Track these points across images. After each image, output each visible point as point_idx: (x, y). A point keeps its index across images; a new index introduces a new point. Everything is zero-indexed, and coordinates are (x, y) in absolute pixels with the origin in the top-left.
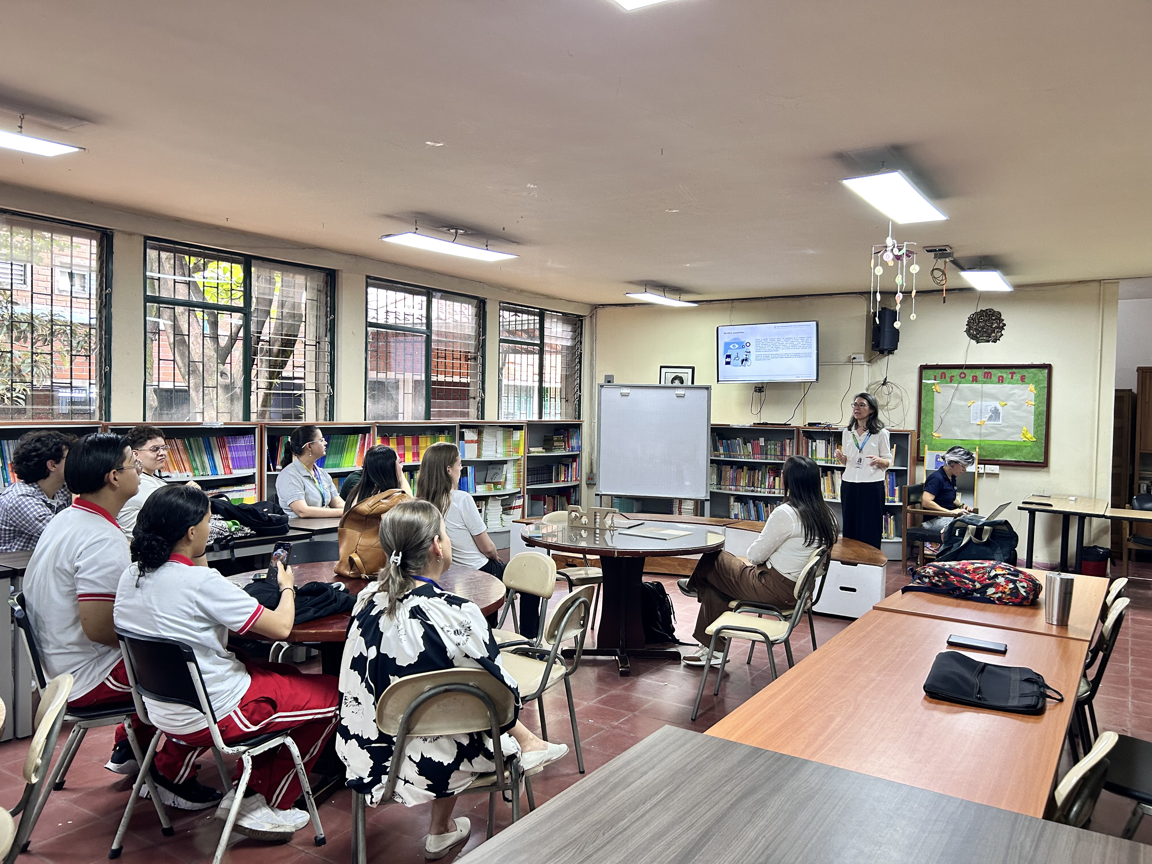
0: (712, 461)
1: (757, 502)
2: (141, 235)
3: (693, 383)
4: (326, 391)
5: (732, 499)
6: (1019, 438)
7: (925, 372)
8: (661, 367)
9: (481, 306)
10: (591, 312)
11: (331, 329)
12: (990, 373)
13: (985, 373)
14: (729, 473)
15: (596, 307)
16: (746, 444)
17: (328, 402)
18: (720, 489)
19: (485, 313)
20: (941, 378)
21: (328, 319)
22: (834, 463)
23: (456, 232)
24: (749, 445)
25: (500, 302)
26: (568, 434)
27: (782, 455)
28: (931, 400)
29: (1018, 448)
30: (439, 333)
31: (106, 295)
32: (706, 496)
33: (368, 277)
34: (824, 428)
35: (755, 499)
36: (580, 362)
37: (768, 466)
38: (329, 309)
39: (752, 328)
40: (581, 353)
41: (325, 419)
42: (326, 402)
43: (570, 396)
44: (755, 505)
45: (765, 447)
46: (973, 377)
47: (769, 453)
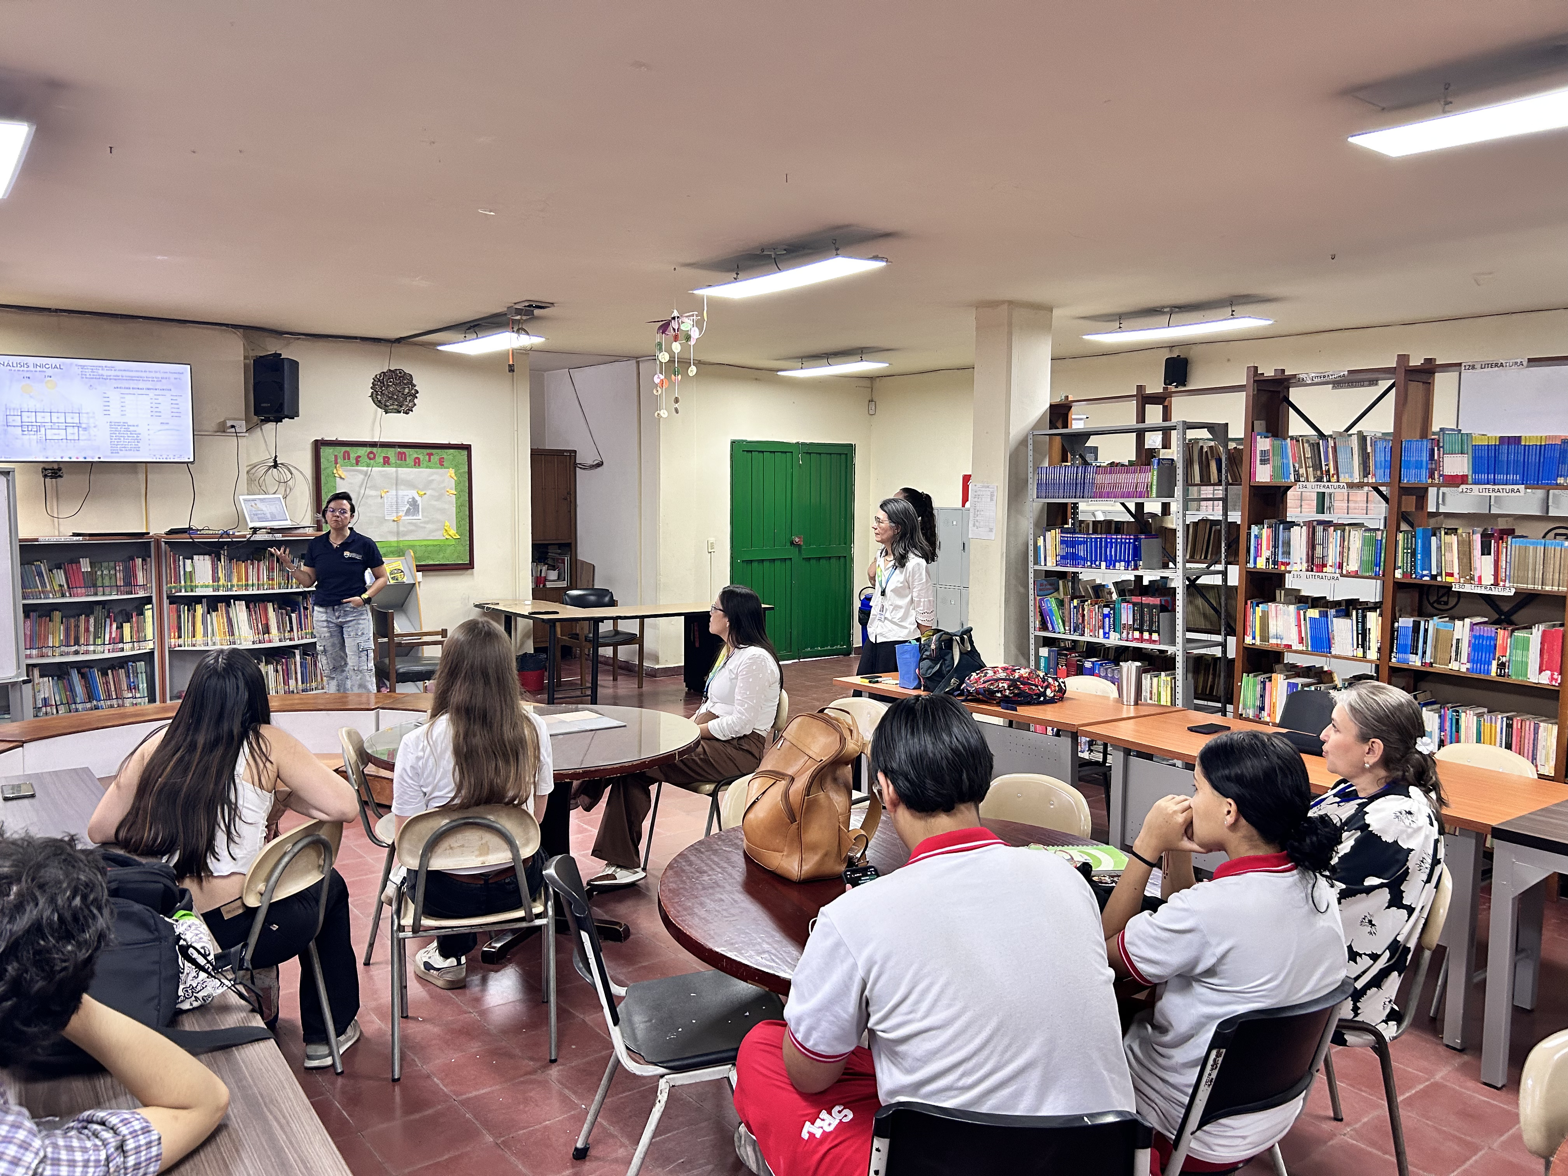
1: (87, 672)
5: (35, 673)
6: (439, 536)
12: (404, 453)
13: (399, 453)
16: (52, 572)
20: (344, 459)
24: (62, 573)
27: (128, 585)
29: (440, 547)
35: (82, 666)
37: (105, 607)
44: (83, 676)
45: (92, 574)
46: (384, 458)
47: (99, 583)
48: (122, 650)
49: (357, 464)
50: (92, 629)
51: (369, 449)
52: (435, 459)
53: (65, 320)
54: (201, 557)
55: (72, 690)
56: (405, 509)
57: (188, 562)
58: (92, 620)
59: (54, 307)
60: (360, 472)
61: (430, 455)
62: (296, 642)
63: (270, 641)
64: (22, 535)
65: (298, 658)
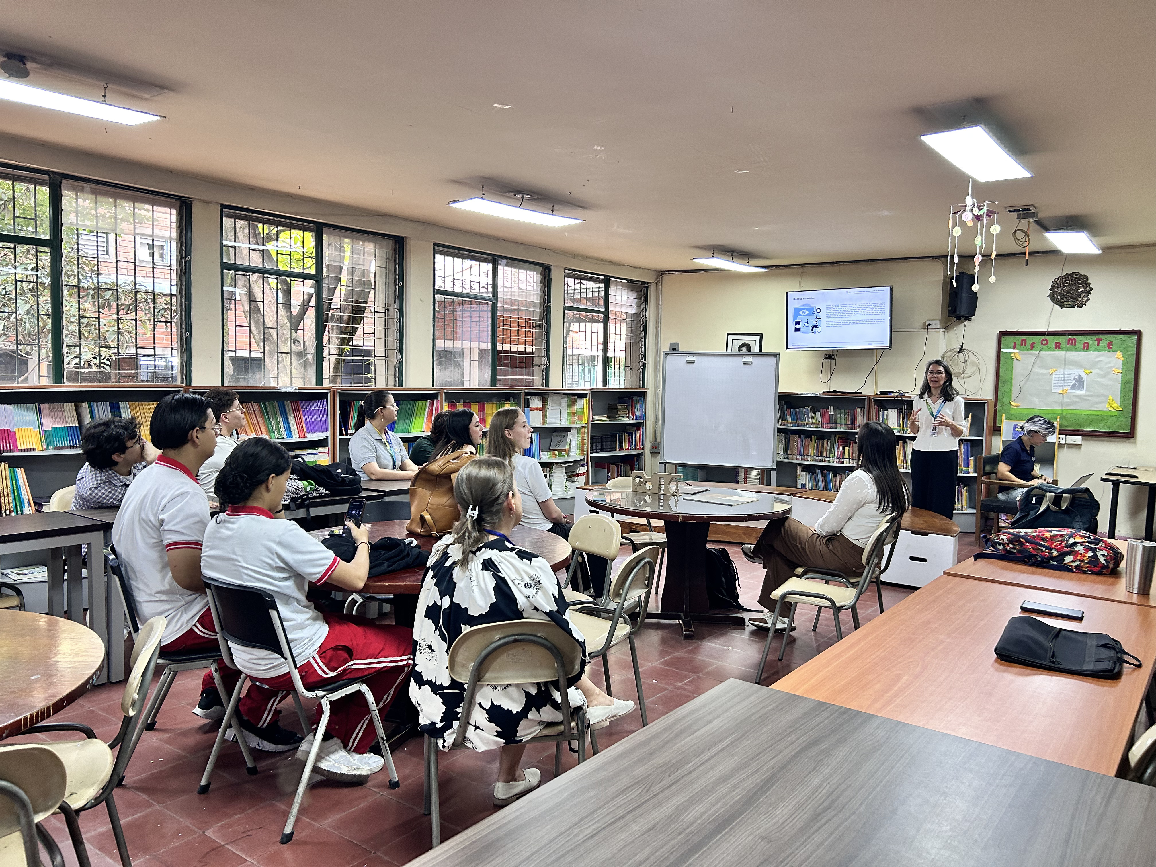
0: (780, 431)
1: (825, 472)
2: (217, 203)
3: (760, 350)
4: (395, 358)
5: (799, 469)
6: (1104, 407)
7: (1004, 339)
8: (728, 334)
9: (546, 272)
10: (657, 278)
11: (400, 296)
12: (1075, 339)
13: (1070, 339)
14: (797, 442)
15: (661, 274)
16: (814, 413)
17: (397, 369)
18: (787, 458)
19: (550, 280)
20: (1022, 345)
21: (397, 286)
22: (906, 433)
23: (523, 197)
24: (818, 414)
25: (565, 269)
26: (632, 402)
27: (852, 424)
28: (1010, 368)
29: (1102, 418)
30: (504, 302)
31: (185, 262)
32: (772, 466)
33: (435, 244)
34: (897, 396)
35: (823, 468)
36: (645, 330)
37: (838, 436)
38: (397, 276)
39: (823, 294)
40: (646, 321)
41: (395, 385)
42: (395, 368)
43: (634, 364)
44: (823, 475)
45: (835, 416)
46: (1056, 343)
47: (838, 422)
49: (1032, 349)
50: (829, 448)
51: (1043, 337)
52: (1104, 343)
56: (1071, 384)
58: (829, 443)
59: (835, 261)
60: (1033, 355)
61: (1099, 340)
64: (785, 390)
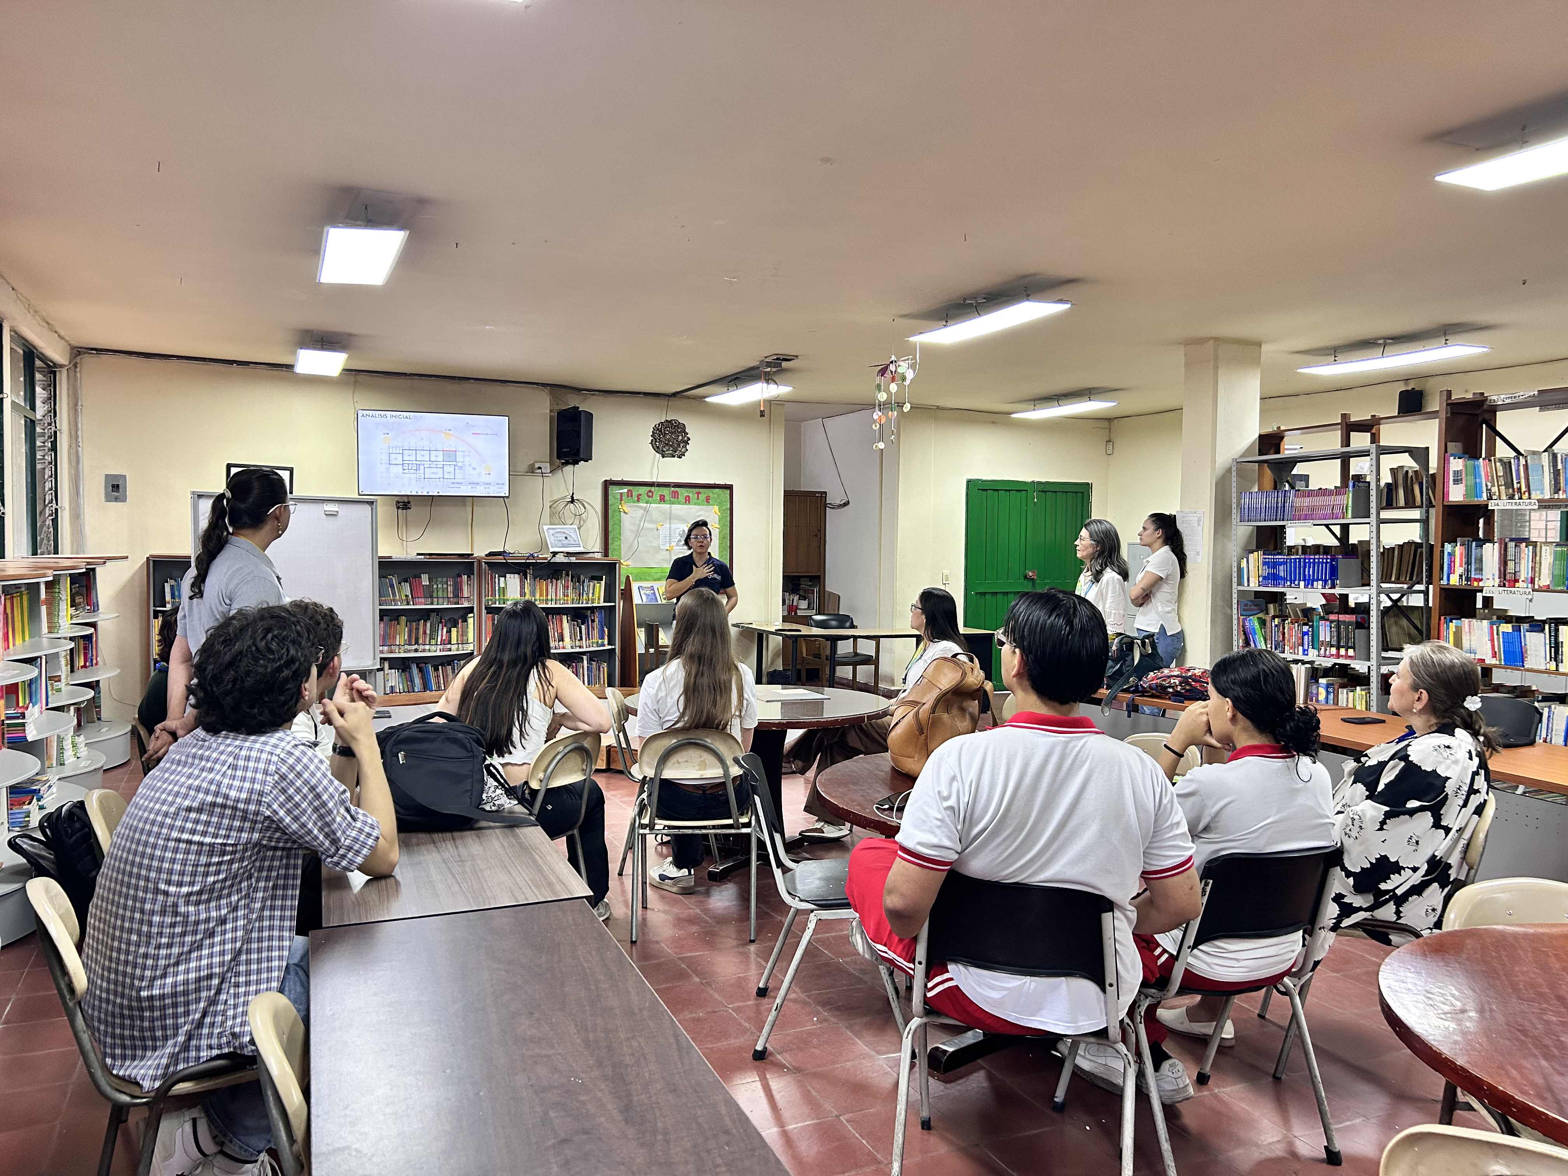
1: (423, 665)
5: (387, 665)
7: (610, 489)
10: (71, 359)
12: (677, 492)
13: (673, 492)
15: (78, 352)
16: (401, 584)
20: (628, 496)
24: (408, 585)
26: (88, 581)
27: (456, 597)
28: (618, 521)
32: (374, 664)
35: (421, 662)
36: (54, 449)
37: (439, 614)
40: (55, 433)
44: (421, 670)
45: (430, 586)
46: (661, 496)
47: (435, 595)
48: (450, 650)
49: (638, 501)
50: (428, 632)
51: (649, 488)
52: (702, 497)
53: (417, 382)
54: (512, 575)
55: (412, 681)
56: (676, 540)
57: (502, 579)
58: (428, 625)
59: (408, 372)
60: (640, 507)
61: (698, 493)
62: (585, 649)
63: (564, 648)
64: (382, 552)
65: (585, 662)
